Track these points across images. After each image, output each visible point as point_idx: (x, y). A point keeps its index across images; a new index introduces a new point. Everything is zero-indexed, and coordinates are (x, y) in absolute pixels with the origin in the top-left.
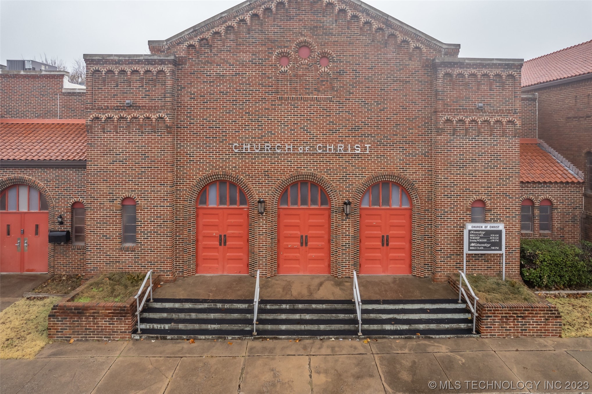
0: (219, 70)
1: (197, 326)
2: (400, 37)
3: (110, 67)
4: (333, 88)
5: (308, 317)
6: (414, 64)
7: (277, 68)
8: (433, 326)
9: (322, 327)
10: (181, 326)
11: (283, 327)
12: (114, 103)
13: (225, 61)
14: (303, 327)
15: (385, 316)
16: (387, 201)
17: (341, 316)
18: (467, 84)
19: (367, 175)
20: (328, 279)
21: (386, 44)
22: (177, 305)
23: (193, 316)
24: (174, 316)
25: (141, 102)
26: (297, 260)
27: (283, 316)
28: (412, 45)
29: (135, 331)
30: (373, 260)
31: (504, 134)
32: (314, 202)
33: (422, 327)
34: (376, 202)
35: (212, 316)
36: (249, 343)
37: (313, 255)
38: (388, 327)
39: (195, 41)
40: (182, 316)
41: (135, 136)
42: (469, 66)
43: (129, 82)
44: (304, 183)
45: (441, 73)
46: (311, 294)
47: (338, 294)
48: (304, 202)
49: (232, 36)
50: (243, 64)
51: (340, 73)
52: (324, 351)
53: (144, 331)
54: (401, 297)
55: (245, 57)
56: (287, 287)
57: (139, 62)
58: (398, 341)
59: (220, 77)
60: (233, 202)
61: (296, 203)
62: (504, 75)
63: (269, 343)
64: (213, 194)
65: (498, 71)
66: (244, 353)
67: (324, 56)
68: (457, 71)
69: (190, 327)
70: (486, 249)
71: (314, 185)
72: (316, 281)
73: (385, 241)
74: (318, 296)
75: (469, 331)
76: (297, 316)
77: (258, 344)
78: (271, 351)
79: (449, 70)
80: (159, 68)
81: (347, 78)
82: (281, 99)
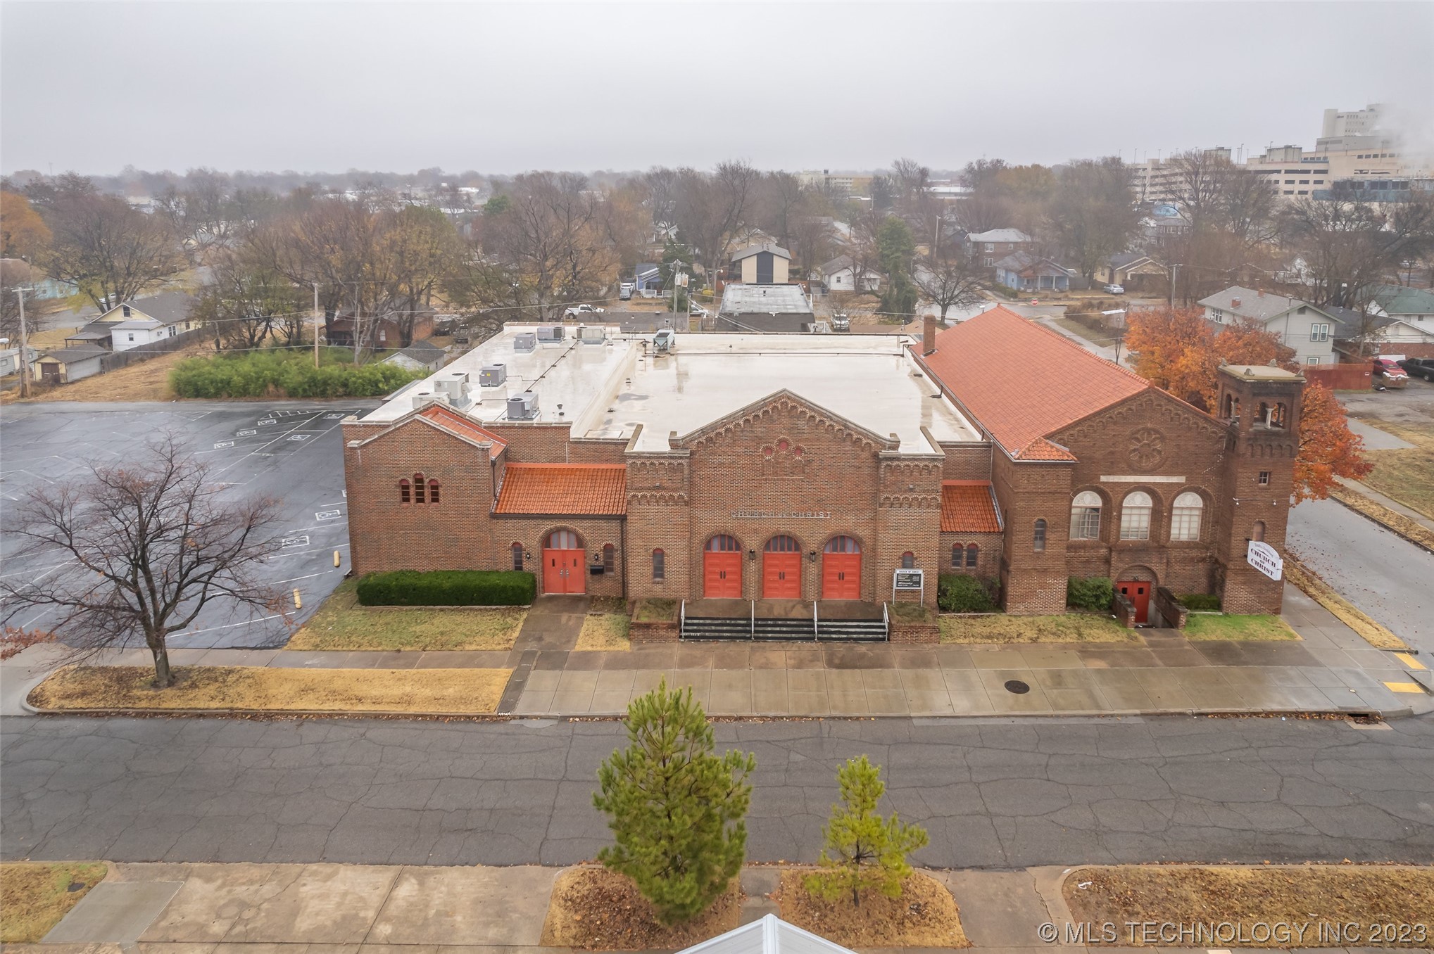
0: (721, 459)
1: (717, 634)
2: (855, 436)
3: (643, 461)
4: (804, 472)
5: (785, 629)
6: (865, 455)
7: (763, 457)
8: (862, 636)
9: (793, 635)
10: (707, 634)
11: (770, 635)
12: (647, 484)
13: (725, 453)
14: (781, 635)
15: (833, 630)
16: (843, 549)
17: (806, 629)
18: (902, 472)
19: (828, 532)
20: (799, 603)
21: (844, 440)
22: (701, 621)
23: (713, 628)
24: (701, 628)
25: (667, 484)
26: (776, 589)
27: (769, 629)
28: (864, 441)
29: (681, 637)
30: (833, 589)
31: (929, 506)
32: (790, 549)
33: (855, 636)
34: (835, 549)
35: (725, 628)
36: (750, 644)
37: (789, 585)
38: (834, 636)
39: (703, 439)
40: (706, 628)
41: (662, 507)
42: (904, 460)
43: (657, 471)
44: (782, 536)
45: (884, 464)
46: (786, 614)
47: (805, 615)
48: (782, 549)
49: (730, 435)
50: (738, 456)
51: (810, 462)
52: (794, 649)
53: (686, 637)
54: (847, 617)
55: (740, 450)
56: (771, 609)
57: (664, 458)
58: (839, 644)
59: (721, 464)
60: (730, 549)
61: (776, 550)
62: (931, 466)
63: (762, 644)
64: (716, 544)
65: (926, 463)
66: (748, 649)
67: (799, 450)
68: (897, 463)
69: (713, 634)
70: (909, 586)
71: (790, 538)
72: (791, 604)
73: (842, 576)
74: (791, 616)
75: (883, 639)
76: (778, 629)
77: (755, 644)
78: (764, 648)
79: (889, 463)
80: (679, 461)
81: (815, 465)
82: (766, 480)
